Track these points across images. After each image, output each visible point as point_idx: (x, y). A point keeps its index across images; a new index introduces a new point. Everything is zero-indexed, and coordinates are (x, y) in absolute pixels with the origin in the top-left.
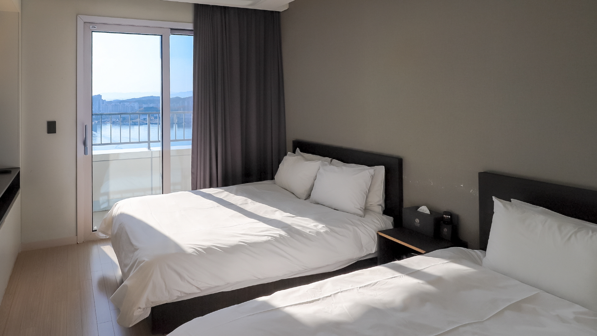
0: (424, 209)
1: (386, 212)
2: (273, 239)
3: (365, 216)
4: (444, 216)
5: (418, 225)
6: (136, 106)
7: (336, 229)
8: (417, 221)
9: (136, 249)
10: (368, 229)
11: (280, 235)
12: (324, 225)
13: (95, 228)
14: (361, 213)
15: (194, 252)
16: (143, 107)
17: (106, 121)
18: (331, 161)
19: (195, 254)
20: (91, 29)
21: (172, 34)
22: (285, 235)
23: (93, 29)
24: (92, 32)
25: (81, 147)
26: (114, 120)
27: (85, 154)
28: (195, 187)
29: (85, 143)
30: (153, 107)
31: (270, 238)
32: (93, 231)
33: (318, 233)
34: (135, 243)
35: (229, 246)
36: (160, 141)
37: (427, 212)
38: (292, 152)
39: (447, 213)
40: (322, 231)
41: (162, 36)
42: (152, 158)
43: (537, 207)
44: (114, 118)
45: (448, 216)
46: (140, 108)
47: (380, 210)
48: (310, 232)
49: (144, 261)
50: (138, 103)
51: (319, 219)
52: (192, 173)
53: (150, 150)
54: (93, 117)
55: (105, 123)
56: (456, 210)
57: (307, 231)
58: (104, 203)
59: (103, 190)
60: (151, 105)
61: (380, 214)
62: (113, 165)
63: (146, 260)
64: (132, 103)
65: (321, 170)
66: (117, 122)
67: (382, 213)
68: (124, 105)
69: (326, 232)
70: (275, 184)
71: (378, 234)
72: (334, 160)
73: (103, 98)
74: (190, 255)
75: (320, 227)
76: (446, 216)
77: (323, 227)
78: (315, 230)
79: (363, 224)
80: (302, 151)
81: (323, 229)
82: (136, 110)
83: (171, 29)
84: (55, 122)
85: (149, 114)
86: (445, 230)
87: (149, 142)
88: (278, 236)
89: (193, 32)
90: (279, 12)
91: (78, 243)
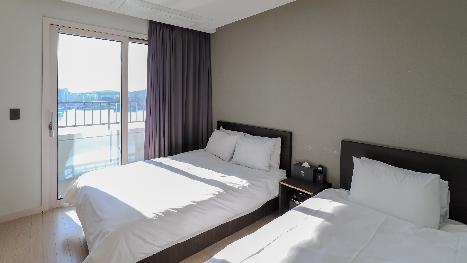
0: (306, 165)
1: (281, 167)
2: (215, 196)
3: (270, 171)
4: (318, 168)
5: (303, 175)
6: (96, 96)
7: (255, 182)
8: (303, 172)
9: (101, 220)
10: (273, 180)
11: (219, 192)
12: (247, 181)
13: (60, 197)
14: (267, 169)
15: (155, 217)
16: (101, 98)
17: (72, 107)
18: (245, 135)
19: (155, 218)
20: (57, 31)
21: (130, 42)
22: (222, 191)
23: (60, 31)
24: (58, 33)
25: (46, 131)
26: (78, 106)
27: (50, 136)
28: (147, 158)
29: (50, 127)
30: (109, 98)
31: (212, 196)
32: (58, 200)
33: (244, 187)
34: (100, 214)
35: (183, 207)
36: (119, 123)
37: (308, 166)
38: (217, 129)
39: (320, 166)
40: (246, 185)
41: (122, 42)
42: (111, 135)
43: (377, 161)
44: (78, 105)
45: (320, 168)
46: (98, 98)
47: (278, 166)
48: (238, 187)
49: (109, 232)
50: (97, 94)
51: (242, 177)
52: (145, 147)
53: (110, 130)
54: (59, 105)
55: (70, 108)
56: (325, 164)
57: (236, 186)
58: (69, 174)
59: (68, 165)
60: (108, 96)
61: (278, 168)
62: (77, 143)
63: (111, 230)
64: (93, 95)
65: (239, 141)
66: (81, 108)
67: (279, 168)
68: (86, 96)
69: (249, 186)
70: (206, 151)
71: (280, 183)
72: (247, 134)
73: (69, 91)
74: (151, 219)
75: (244, 183)
76: (319, 168)
77: (247, 182)
78: (242, 185)
79: (270, 177)
80: (224, 128)
81: (247, 184)
82: (96, 99)
83: (130, 38)
84: (19, 109)
85: (109, 103)
86: (320, 177)
87: (109, 124)
88: (217, 193)
89: (147, 42)
90: (209, 34)
91: (42, 212)
